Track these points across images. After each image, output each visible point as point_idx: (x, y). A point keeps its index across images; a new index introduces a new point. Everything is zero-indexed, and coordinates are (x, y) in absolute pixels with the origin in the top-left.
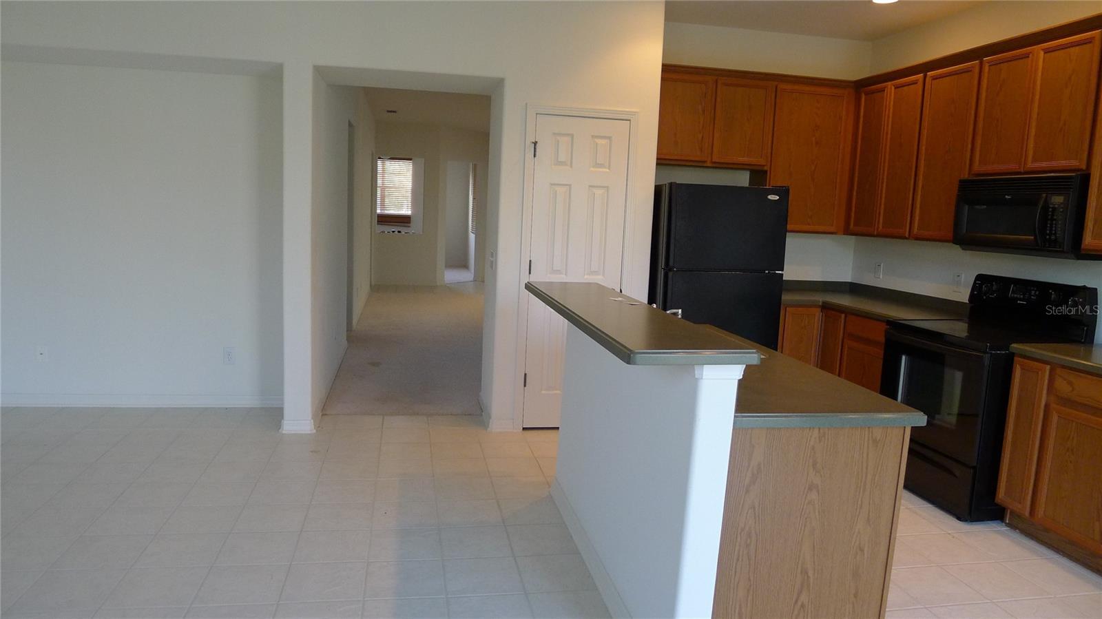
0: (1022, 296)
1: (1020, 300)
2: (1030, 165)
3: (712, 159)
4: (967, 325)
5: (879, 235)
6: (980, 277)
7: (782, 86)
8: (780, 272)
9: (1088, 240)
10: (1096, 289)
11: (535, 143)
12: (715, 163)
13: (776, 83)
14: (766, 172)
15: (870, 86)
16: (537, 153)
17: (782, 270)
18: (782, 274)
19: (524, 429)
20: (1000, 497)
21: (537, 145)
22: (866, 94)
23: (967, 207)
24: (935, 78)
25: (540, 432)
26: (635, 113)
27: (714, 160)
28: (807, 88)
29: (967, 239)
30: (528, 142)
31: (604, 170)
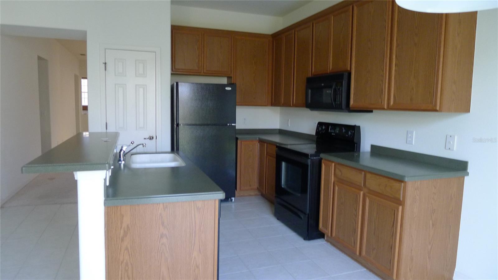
0: (333, 131)
1: (333, 133)
2: (331, 69)
3: (204, 71)
4: (315, 146)
5: (282, 106)
6: (320, 123)
7: (237, 37)
8: (234, 125)
9: (352, 103)
10: (359, 127)
13: (234, 35)
14: (231, 77)
15: (276, 36)
16: (107, 69)
17: (235, 123)
18: (235, 126)
20: (320, 227)
21: (106, 64)
22: (275, 40)
23: (310, 91)
24: (298, 31)
30: (102, 63)
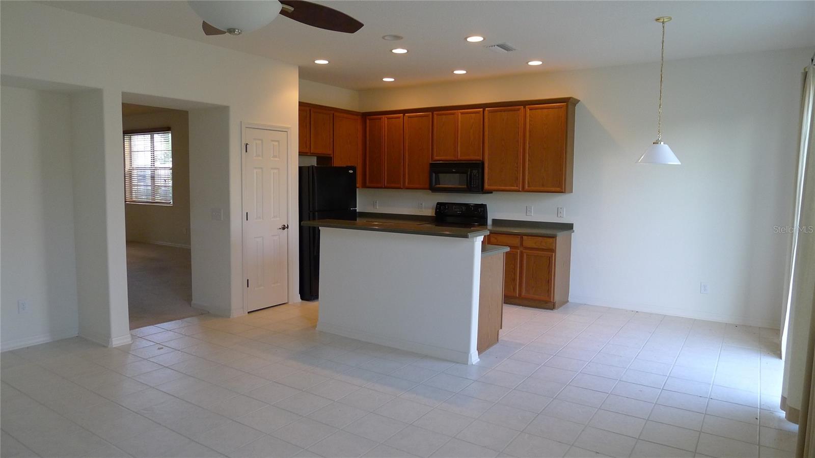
2: (459, 158)
3: (310, 151)
5: (386, 188)
6: (438, 204)
7: (336, 114)
9: (486, 186)
10: (486, 205)
11: (247, 144)
12: (312, 153)
13: (333, 112)
14: (331, 158)
15: (370, 116)
16: (248, 150)
17: (356, 207)
18: (356, 209)
19: (248, 313)
21: (247, 146)
22: (369, 120)
23: (434, 175)
24: (409, 117)
25: (262, 311)
26: (288, 128)
27: (312, 152)
28: (345, 115)
29: (434, 189)
30: (243, 145)
31: (276, 159)
